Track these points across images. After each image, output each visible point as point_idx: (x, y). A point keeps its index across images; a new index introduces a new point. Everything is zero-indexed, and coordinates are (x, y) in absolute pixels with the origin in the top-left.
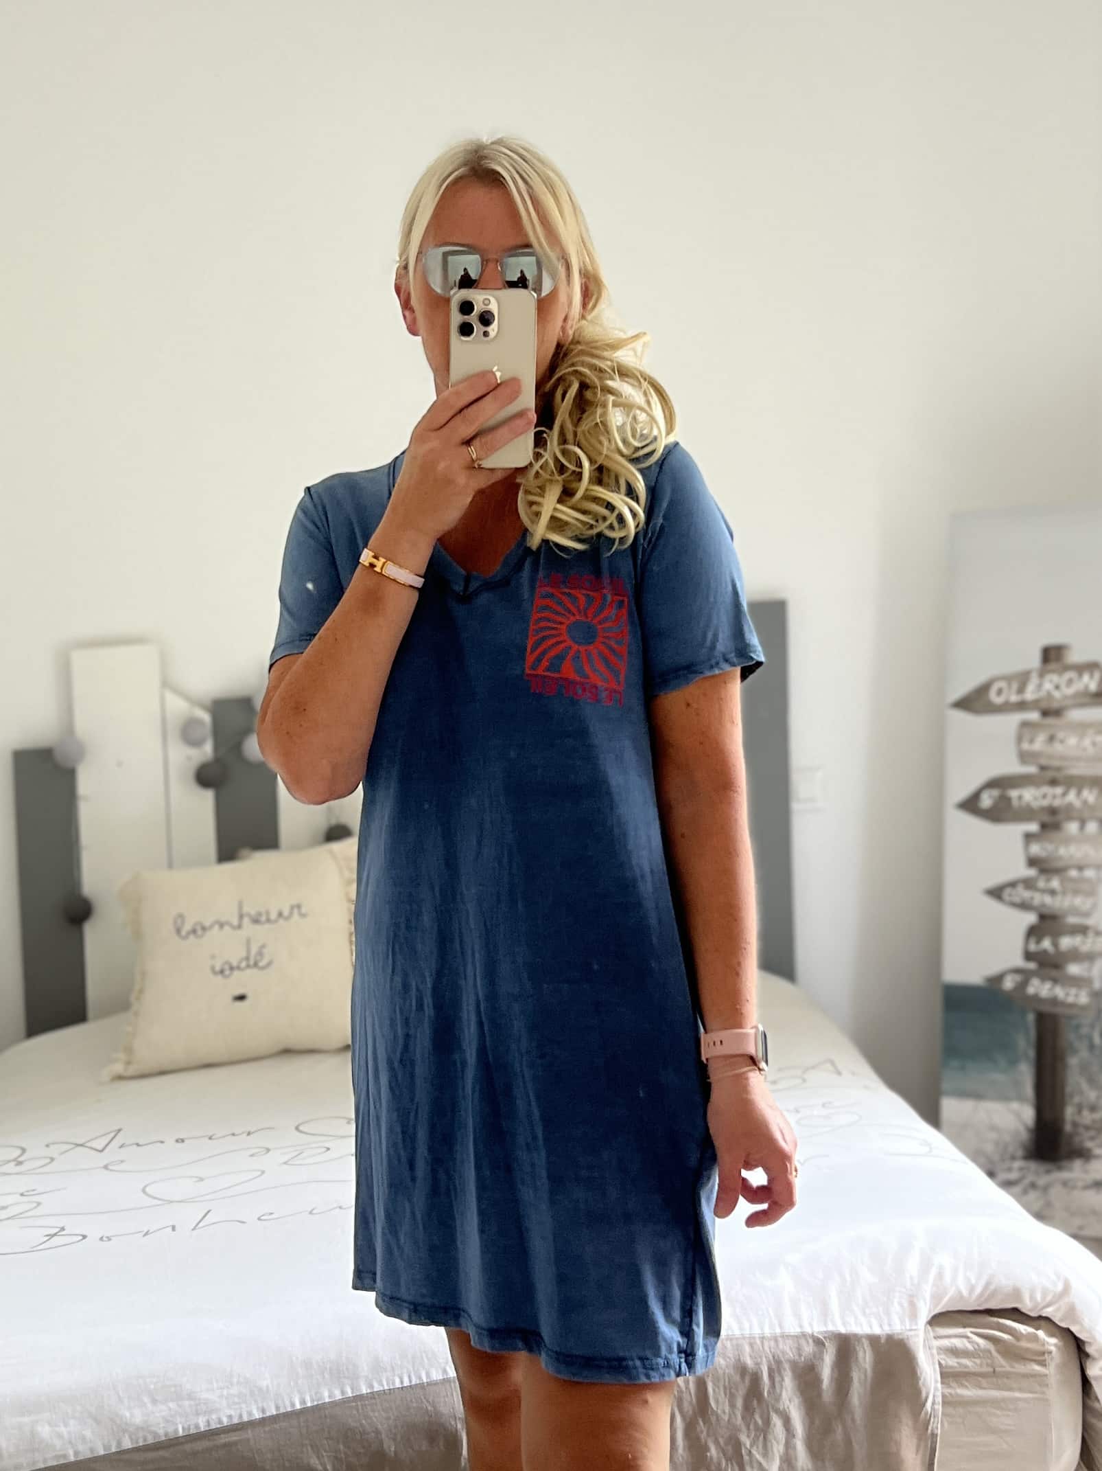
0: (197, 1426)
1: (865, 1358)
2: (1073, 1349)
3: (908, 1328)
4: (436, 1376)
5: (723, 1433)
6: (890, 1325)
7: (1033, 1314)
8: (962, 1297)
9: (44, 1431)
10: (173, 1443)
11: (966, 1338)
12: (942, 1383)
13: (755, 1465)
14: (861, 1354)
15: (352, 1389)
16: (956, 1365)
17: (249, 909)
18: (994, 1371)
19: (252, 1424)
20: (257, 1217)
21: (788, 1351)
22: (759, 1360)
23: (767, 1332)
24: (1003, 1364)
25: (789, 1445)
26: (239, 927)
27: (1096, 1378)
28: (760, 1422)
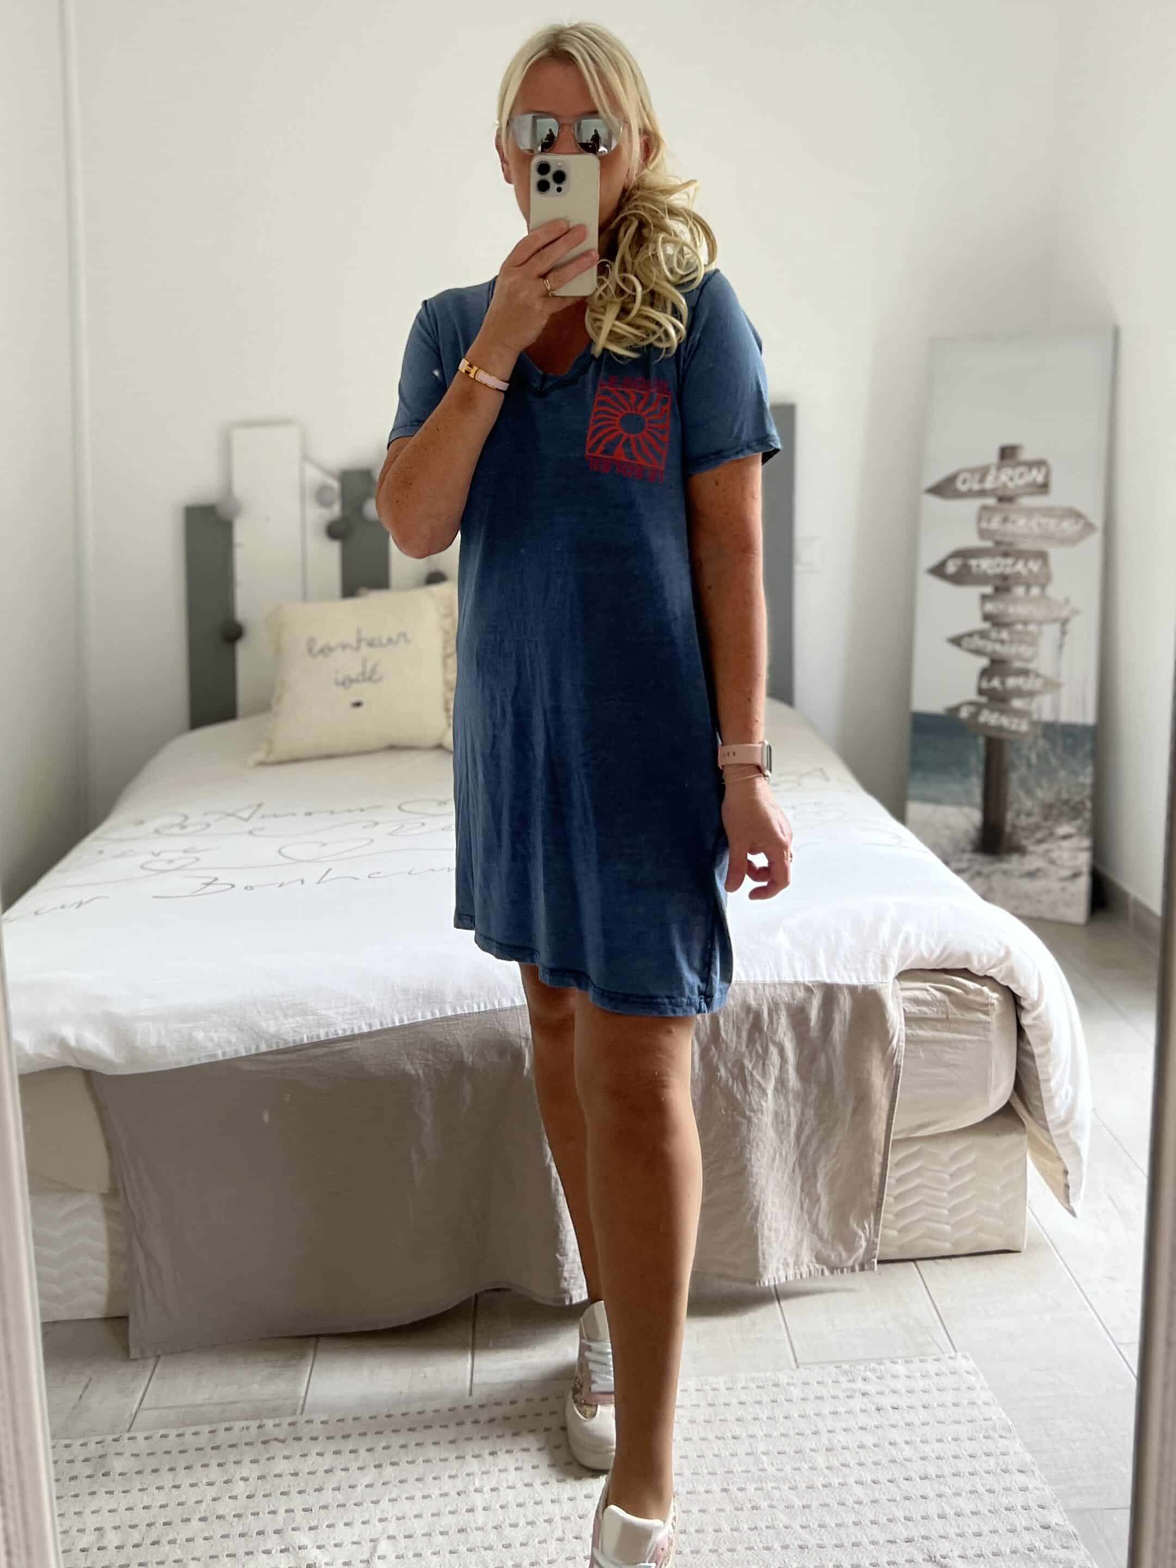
0: (318, 1036)
1: (845, 1003)
2: (1011, 1001)
3: (880, 981)
4: (506, 1004)
5: (731, 1058)
6: (866, 978)
7: (980, 974)
8: (923, 958)
9: (200, 1036)
10: (298, 1049)
11: (926, 990)
12: (906, 1025)
13: (755, 1084)
14: (842, 1001)
15: (440, 1011)
16: (917, 1012)
17: (366, 635)
18: (948, 1018)
19: (362, 1036)
20: (368, 874)
21: (784, 995)
22: (761, 1002)
23: (768, 980)
24: (955, 1013)
25: (782, 1069)
26: (358, 649)
27: (1029, 1026)
28: (760, 1051)
